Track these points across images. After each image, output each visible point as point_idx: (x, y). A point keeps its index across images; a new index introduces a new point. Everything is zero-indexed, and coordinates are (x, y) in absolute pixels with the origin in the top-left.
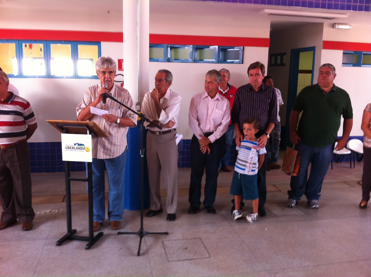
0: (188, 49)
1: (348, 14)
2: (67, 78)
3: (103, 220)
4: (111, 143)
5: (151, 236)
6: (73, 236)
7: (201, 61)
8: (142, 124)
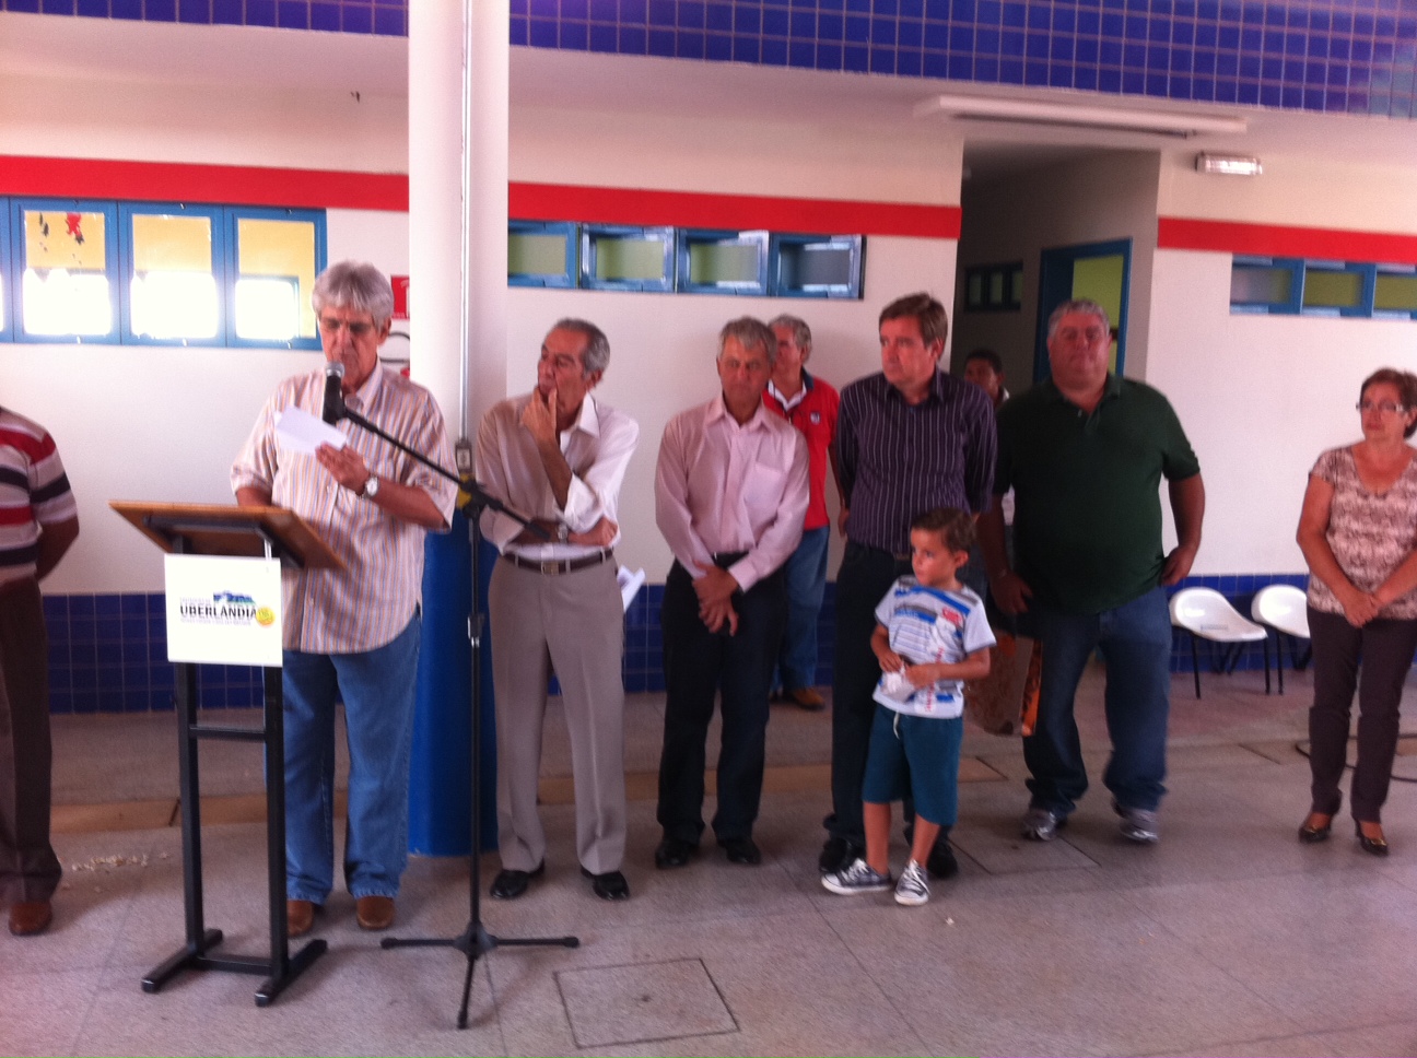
0: (656, 245)
1: (1246, 119)
2: (193, 344)
3: (325, 896)
4: (357, 595)
5: (512, 953)
6: (211, 955)
7: (707, 289)
8: (471, 523)
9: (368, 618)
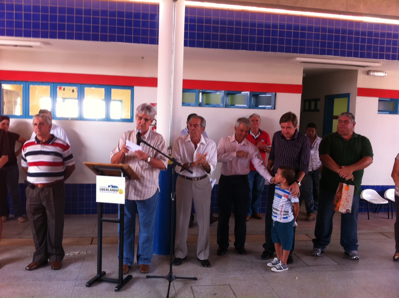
0: (218, 96)
1: (381, 63)
2: (99, 120)
3: (132, 264)
4: (142, 185)
5: (180, 281)
6: (103, 278)
7: (233, 107)
8: (173, 169)
9: (145, 191)
